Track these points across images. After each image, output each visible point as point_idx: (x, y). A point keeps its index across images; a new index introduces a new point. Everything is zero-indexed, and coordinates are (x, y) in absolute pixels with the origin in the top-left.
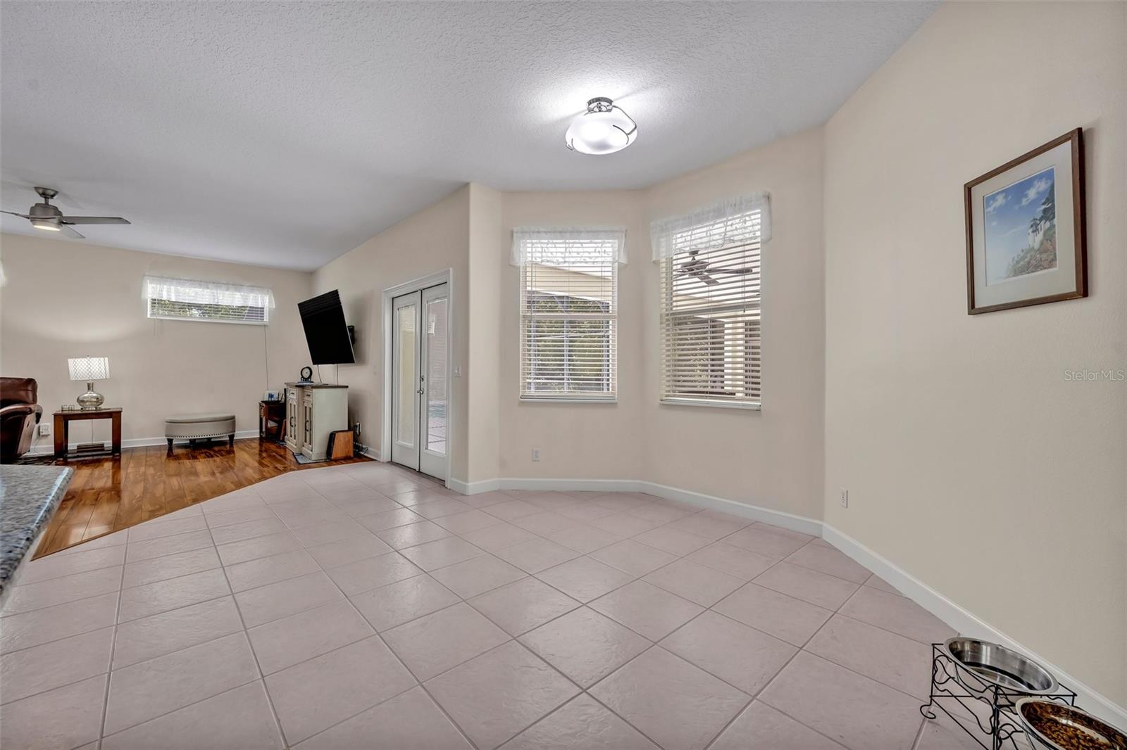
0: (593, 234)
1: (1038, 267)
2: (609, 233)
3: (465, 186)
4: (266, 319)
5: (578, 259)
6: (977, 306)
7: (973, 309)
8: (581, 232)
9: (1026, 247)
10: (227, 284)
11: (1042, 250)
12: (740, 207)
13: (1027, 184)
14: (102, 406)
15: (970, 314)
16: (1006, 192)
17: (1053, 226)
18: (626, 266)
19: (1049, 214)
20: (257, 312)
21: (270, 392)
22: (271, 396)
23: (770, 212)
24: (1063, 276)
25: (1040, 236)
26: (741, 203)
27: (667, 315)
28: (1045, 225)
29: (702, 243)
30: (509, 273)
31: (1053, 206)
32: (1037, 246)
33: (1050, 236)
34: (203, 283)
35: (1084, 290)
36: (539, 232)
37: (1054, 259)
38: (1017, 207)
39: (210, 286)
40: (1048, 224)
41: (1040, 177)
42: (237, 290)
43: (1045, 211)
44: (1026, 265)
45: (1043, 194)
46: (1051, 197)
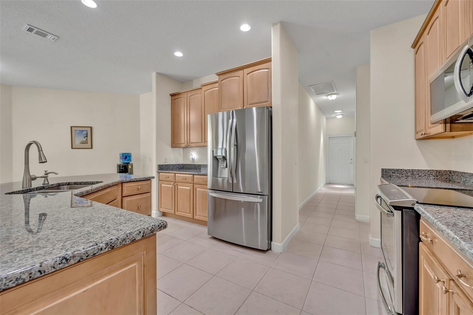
1: (85, 143)
7: (72, 148)
9: (83, 140)
11: (85, 141)
13: (83, 131)
15: (72, 149)
16: (79, 131)
17: (87, 138)
19: (87, 136)
24: (89, 145)
25: (85, 139)
28: (86, 138)
32: (85, 140)
33: (87, 139)
35: (92, 148)
37: (87, 143)
38: (81, 134)
41: (86, 131)
44: (83, 143)
45: (86, 133)
46: (87, 134)
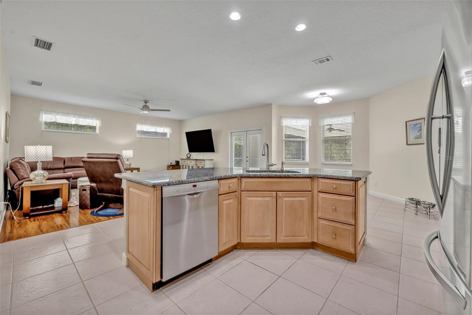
0: (303, 118)
1: (419, 138)
2: (307, 118)
3: (271, 104)
4: (168, 136)
5: (299, 124)
6: (408, 144)
8: (300, 117)
9: (417, 135)
10: (159, 125)
11: (420, 136)
12: (346, 115)
13: (417, 124)
14: (131, 166)
15: (406, 145)
16: (413, 125)
17: (421, 132)
18: (311, 126)
19: (421, 130)
20: (165, 134)
21: (171, 162)
22: (171, 163)
23: (355, 116)
25: (419, 133)
26: (347, 114)
27: (323, 140)
29: (335, 122)
30: (280, 128)
31: (421, 129)
33: (421, 133)
34: (152, 125)
36: (289, 117)
37: (422, 137)
38: (415, 128)
39: (154, 126)
40: (420, 132)
41: (419, 124)
42: (161, 127)
43: (420, 129)
44: (417, 138)
45: (419, 126)
46: (421, 127)
